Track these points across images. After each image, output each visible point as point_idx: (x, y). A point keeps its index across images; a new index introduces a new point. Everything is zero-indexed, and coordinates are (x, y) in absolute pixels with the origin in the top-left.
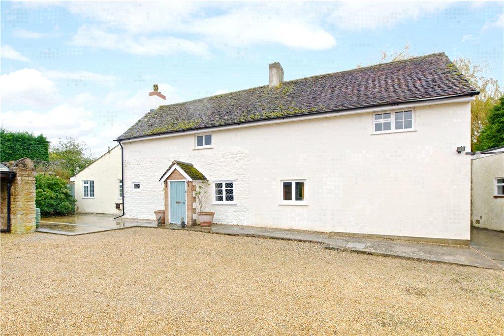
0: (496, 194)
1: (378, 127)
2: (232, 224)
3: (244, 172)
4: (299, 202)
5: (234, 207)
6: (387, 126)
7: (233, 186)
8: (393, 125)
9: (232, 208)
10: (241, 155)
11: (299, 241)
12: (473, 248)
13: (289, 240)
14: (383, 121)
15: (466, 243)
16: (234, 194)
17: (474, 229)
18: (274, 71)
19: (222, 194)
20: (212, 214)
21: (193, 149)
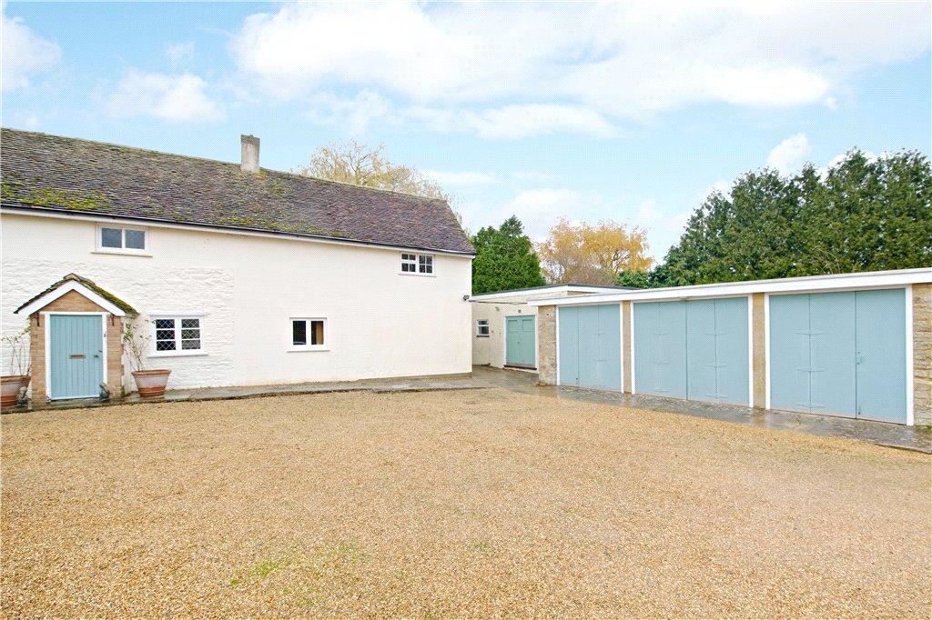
0: (478, 334)
1: (405, 267)
2: (198, 387)
3: (223, 304)
4: (317, 347)
5: (202, 359)
6: (413, 268)
7: (200, 325)
8: (417, 268)
9: (197, 361)
10: (218, 275)
11: (340, 391)
12: (475, 378)
13: (327, 392)
14: (409, 262)
15: (469, 376)
16: (201, 338)
17: (474, 366)
18: (251, 148)
19: (173, 338)
20: (167, 373)
21: (93, 251)
